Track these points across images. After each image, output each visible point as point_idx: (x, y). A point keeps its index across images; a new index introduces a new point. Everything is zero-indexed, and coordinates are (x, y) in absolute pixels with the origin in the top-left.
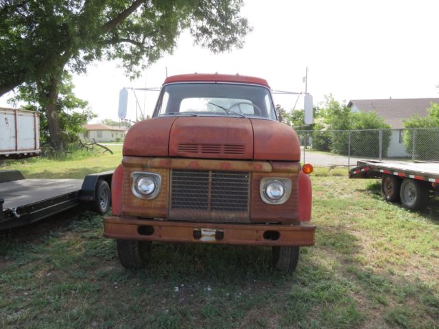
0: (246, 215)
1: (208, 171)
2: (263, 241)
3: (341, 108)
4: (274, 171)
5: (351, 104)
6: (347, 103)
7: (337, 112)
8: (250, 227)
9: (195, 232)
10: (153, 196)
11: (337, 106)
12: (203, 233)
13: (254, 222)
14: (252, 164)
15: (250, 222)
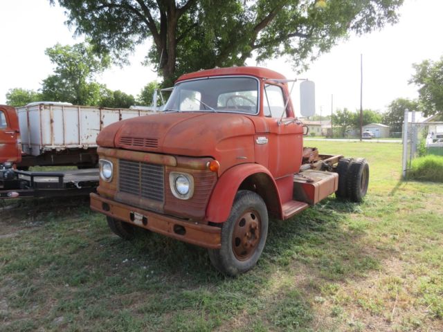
0: (161, 206)
1: (138, 162)
2: (173, 234)
4: (178, 165)
8: (163, 217)
9: (131, 214)
10: (110, 180)
12: (135, 216)
13: (168, 214)
14: (162, 157)
15: (163, 213)
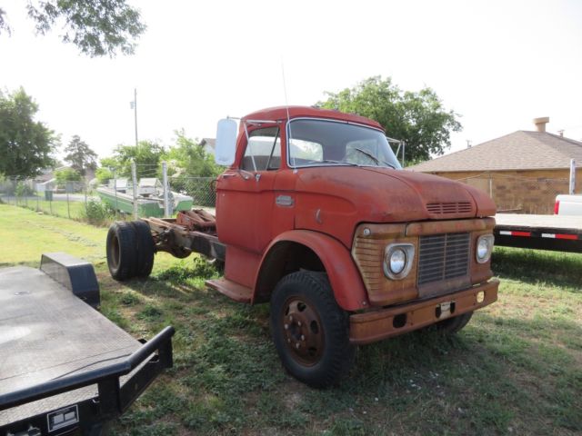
1: (443, 235)
3: (194, 147)
5: (204, 143)
6: (199, 142)
7: (190, 153)
9: (436, 309)
10: (405, 274)
11: (189, 144)
12: (442, 308)
